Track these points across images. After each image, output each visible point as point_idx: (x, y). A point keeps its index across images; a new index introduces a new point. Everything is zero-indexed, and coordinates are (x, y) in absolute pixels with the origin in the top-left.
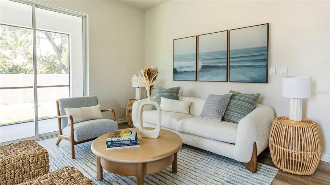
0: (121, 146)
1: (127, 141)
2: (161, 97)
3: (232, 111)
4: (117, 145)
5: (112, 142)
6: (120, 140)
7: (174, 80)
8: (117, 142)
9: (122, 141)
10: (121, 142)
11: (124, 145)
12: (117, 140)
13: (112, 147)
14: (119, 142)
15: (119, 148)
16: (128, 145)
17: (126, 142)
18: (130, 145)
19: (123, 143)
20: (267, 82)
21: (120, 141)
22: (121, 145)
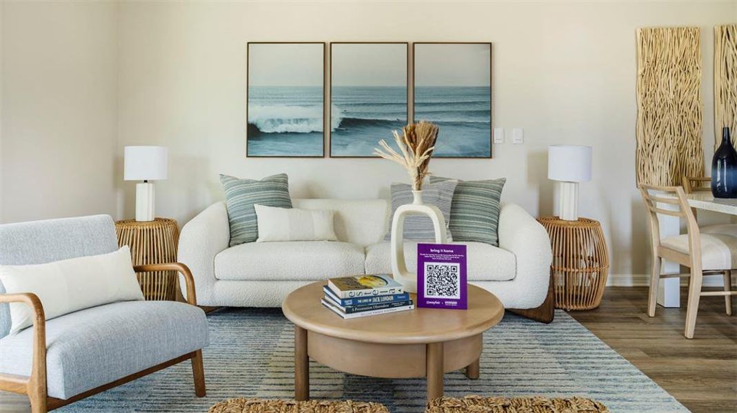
0: (376, 309)
1: (386, 296)
2: (256, 206)
3: (464, 218)
4: (365, 307)
5: (354, 299)
6: (372, 295)
7: (247, 156)
8: (365, 301)
9: (376, 296)
10: (375, 300)
11: (382, 305)
12: (364, 295)
13: (357, 311)
14: (370, 300)
15: (372, 313)
16: (391, 305)
17: (385, 299)
18: (393, 306)
19: (379, 301)
20: (491, 157)
21: (371, 297)
22: (376, 307)
